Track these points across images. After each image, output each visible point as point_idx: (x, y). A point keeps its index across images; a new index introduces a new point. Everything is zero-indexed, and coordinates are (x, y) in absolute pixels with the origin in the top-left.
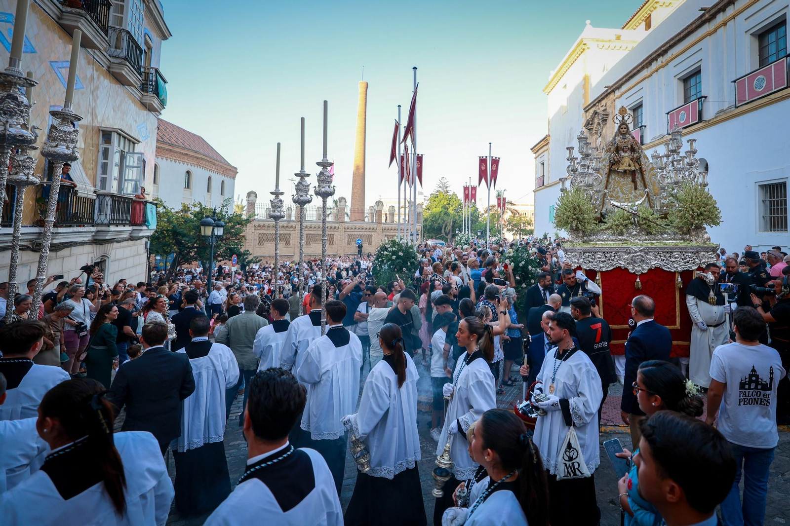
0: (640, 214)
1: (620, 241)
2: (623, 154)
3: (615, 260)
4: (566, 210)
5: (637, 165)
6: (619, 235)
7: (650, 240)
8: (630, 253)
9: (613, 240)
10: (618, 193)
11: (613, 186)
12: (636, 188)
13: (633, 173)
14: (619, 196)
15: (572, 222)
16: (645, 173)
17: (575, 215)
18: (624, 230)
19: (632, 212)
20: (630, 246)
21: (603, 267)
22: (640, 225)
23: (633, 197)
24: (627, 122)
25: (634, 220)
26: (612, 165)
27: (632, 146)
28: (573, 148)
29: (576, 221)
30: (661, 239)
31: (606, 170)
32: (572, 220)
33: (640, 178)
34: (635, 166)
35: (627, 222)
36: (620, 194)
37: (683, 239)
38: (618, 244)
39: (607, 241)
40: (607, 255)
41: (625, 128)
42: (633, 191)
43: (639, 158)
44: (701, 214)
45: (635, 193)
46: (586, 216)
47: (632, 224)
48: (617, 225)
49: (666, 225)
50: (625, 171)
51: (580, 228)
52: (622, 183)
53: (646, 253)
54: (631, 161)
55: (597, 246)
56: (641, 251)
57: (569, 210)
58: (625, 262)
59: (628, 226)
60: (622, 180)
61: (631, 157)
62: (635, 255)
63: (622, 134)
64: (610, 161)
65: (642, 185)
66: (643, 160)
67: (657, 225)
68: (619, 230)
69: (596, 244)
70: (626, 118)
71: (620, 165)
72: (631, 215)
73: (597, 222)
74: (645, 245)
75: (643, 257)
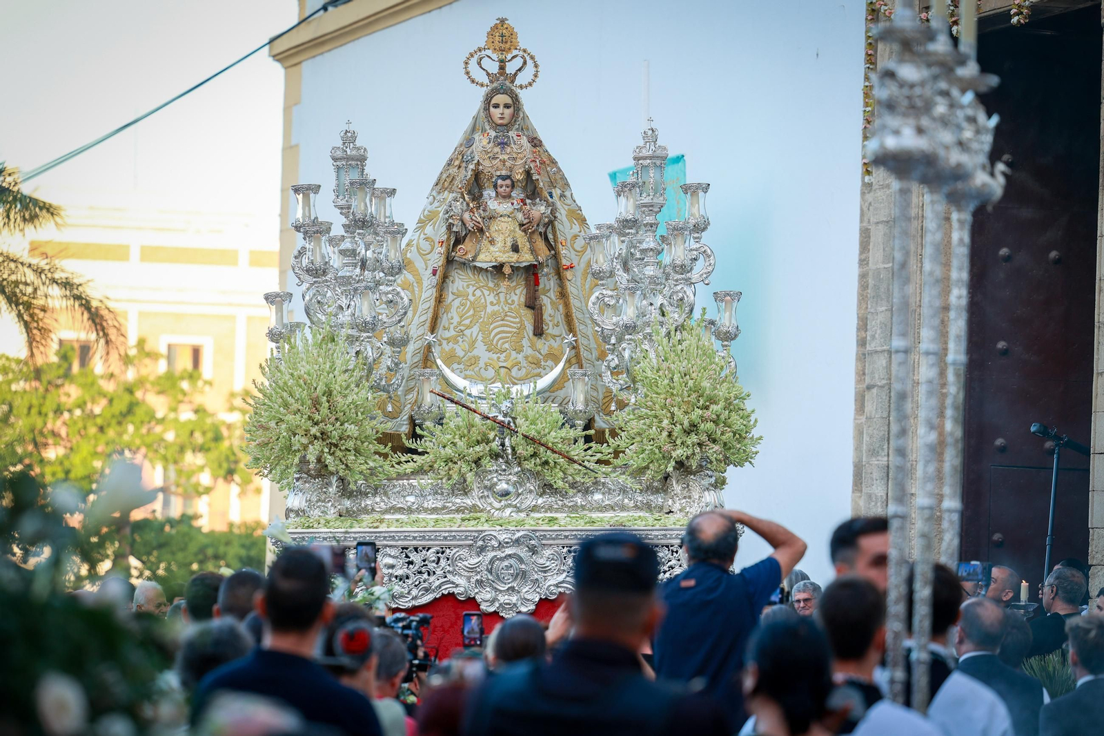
0: (523, 426)
1: (458, 511)
2: (493, 205)
3: (439, 572)
4: (286, 405)
5: (541, 244)
6: (453, 492)
7: (550, 509)
8: (482, 549)
9: (434, 510)
10: (472, 344)
11: (456, 319)
12: (539, 332)
13: (531, 273)
14: (477, 359)
15: (305, 447)
16: (568, 274)
17: (316, 424)
18: (470, 477)
19: (494, 420)
20: (486, 527)
21: (402, 596)
22: (519, 460)
23: (524, 363)
24: (518, 82)
25: (503, 445)
26: (459, 241)
27: (528, 173)
28: (316, 189)
29: (318, 445)
30: (583, 507)
31: (437, 258)
32: (305, 441)
33: (552, 294)
34: (533, 251)
35: (477, 448)
36: (480, 350)
37: (648, 507)
38: (452, 524)
39: (418, 511)
40: (414, 557)
41: (507, 106)
42: (525, 342)
43: (551, 223)
44: (693, 428)
45: (532, 346)
46: (352, 429)
47: (495, 456)
48: (449, 460)
49: (599, 462)
50: (498, 268)
51: (331, 468)
52: (490, 309)
53: (533, 550)
54: (519, 233)
55: (383, 528)
56: (517, 542)
57: (295, 406)
58: (469, 579)
59: (484, 462)
60: (491, 298)
61: (520, 216)
62: (500, 554)
63: (496, 126)
64: (450, 227)
65: (560, 317)
66: (566, 228)
67: (573, 461)
68: (455, 477)
69: (381, 521)
70: (511, 68)
71: (485, 242)
72: (492, 429)
73: (387, 450)
74: (530, 524)
75: (521, 560)
